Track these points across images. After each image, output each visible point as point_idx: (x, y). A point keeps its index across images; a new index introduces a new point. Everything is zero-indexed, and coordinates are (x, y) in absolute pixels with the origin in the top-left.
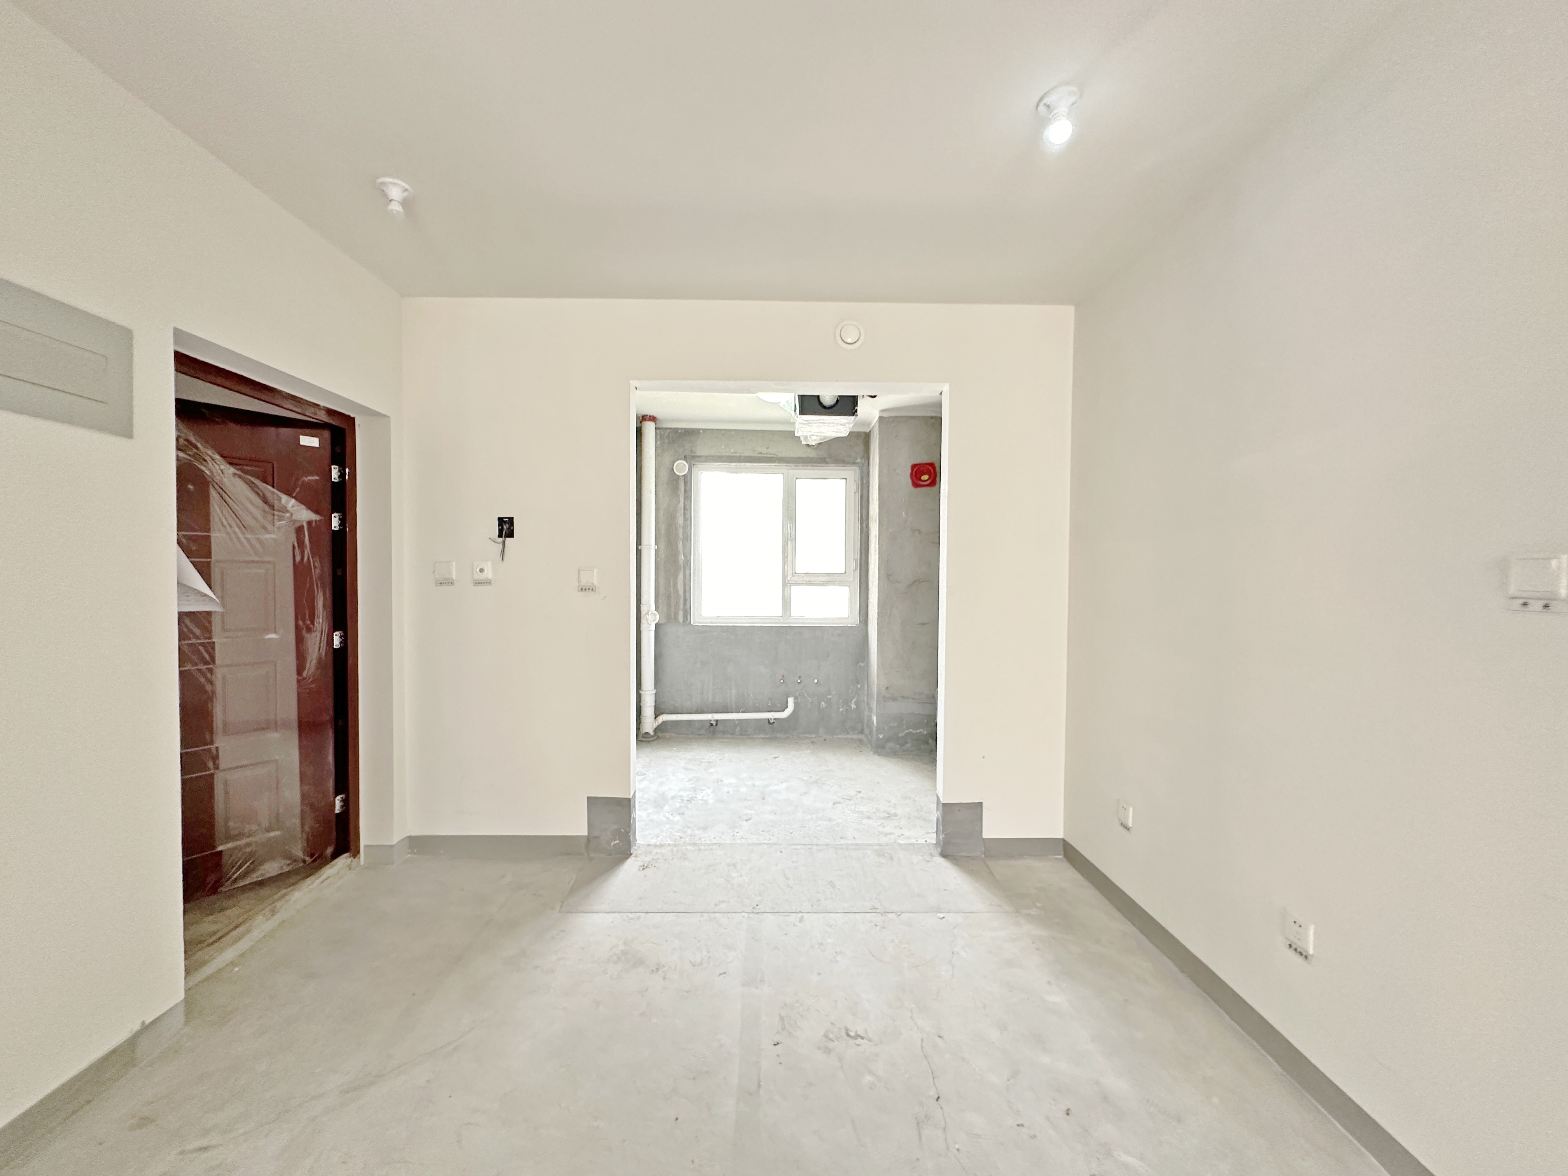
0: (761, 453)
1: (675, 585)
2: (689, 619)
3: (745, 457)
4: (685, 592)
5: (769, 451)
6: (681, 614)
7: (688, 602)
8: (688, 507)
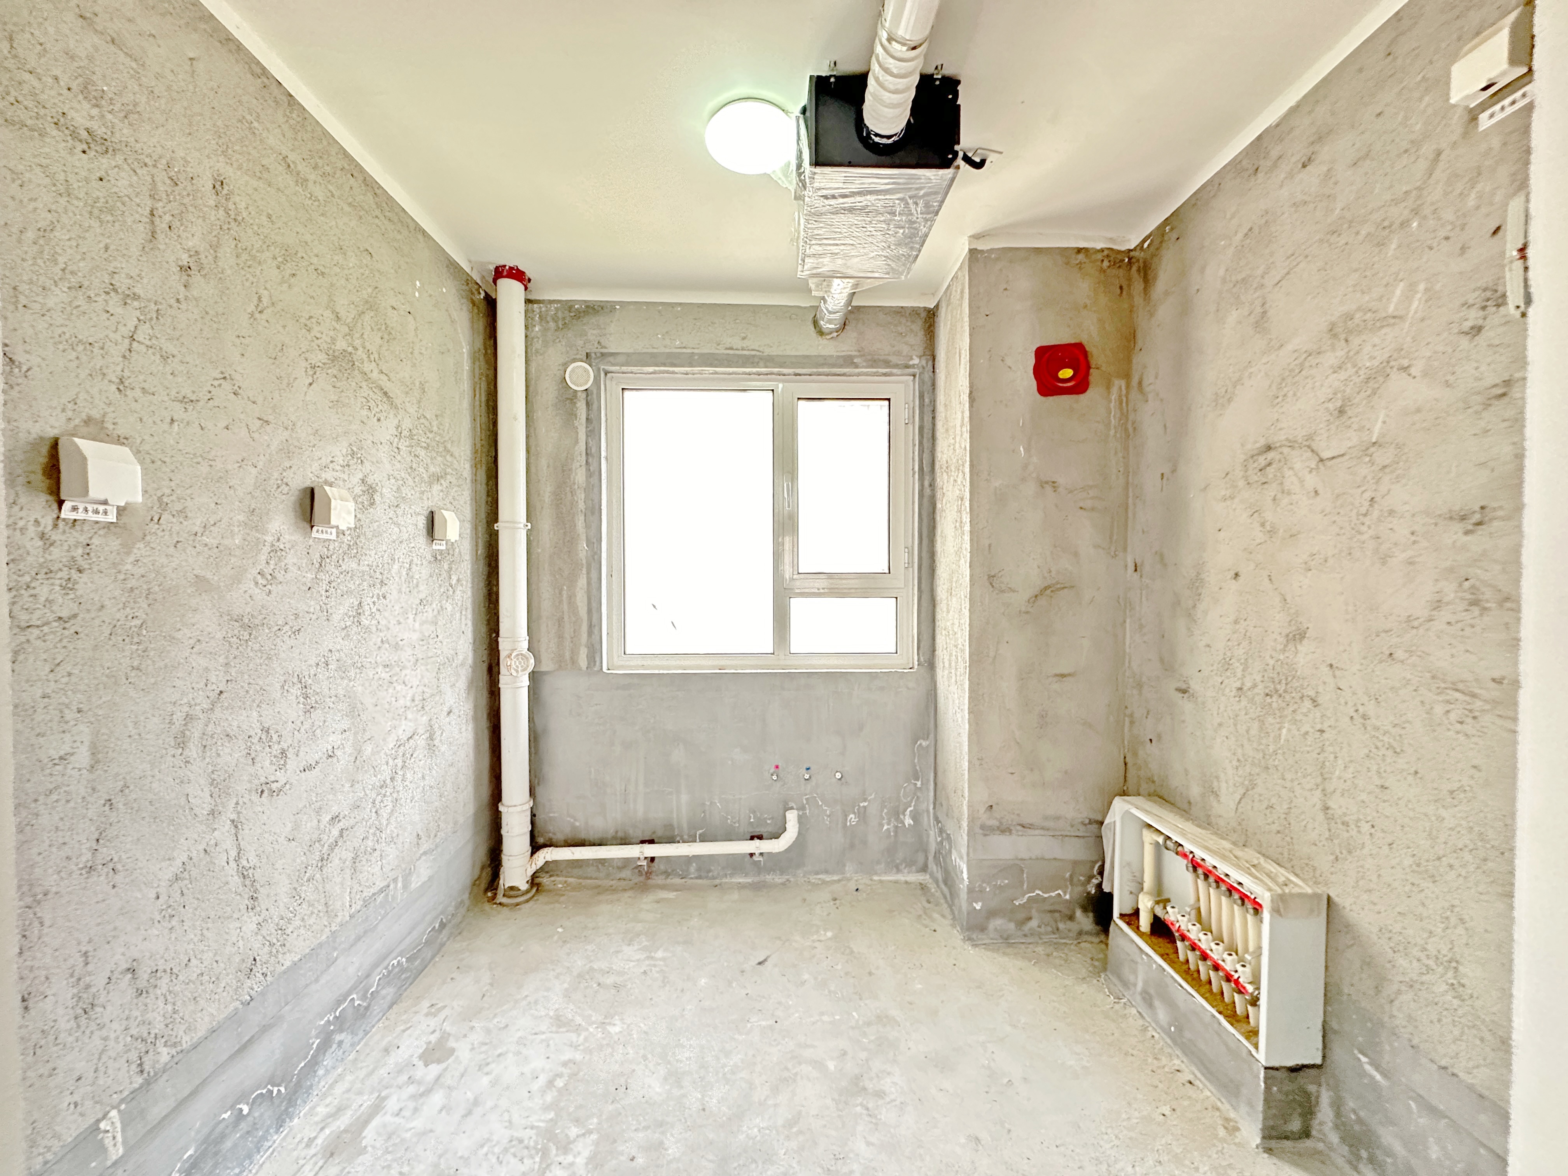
0: (731, 349)
1: (571, 597)
2: (598, 663)
3: (701, 355)
4: (590, 611)
5: (746, 344)
6: (583, 653)
7: (596, 631)
8: (593, 450)
